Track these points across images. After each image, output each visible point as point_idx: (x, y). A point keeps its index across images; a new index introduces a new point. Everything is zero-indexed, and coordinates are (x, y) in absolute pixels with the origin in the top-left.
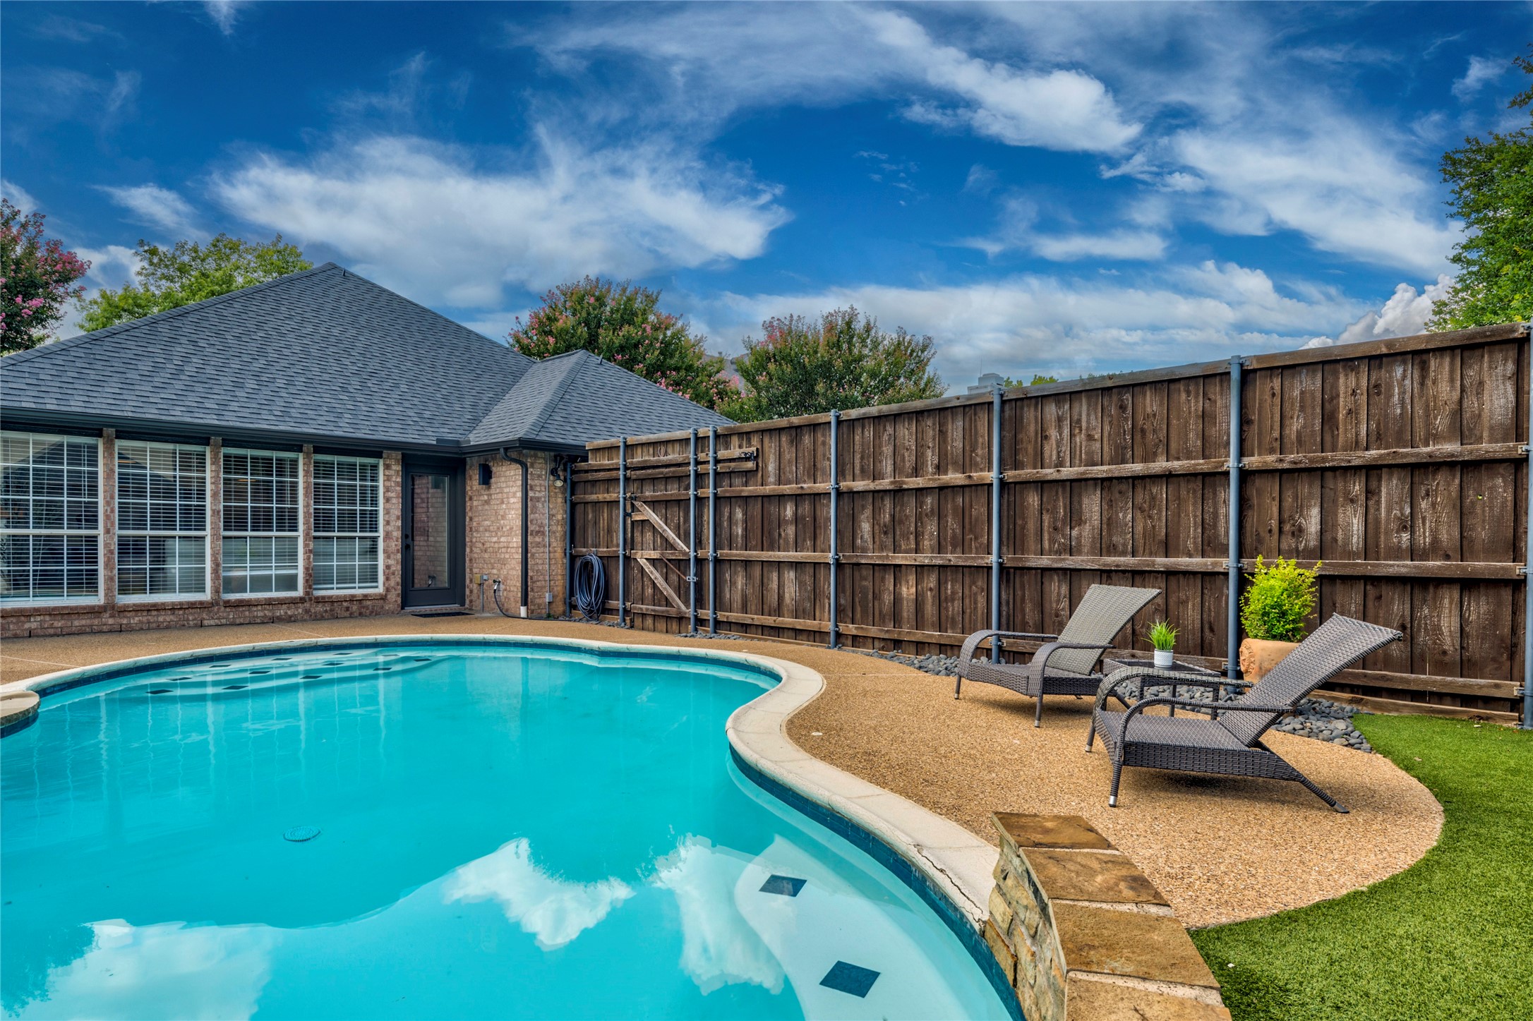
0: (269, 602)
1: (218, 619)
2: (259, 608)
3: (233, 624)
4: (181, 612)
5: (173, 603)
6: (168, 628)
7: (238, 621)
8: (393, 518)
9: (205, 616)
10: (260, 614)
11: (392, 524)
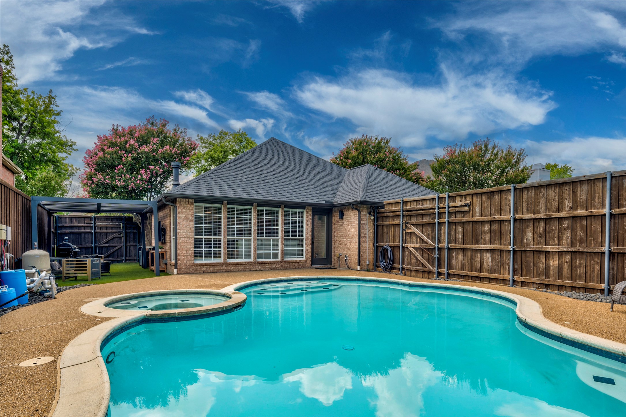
0: (271, 263)
1: (256, 268)
2: (268, 264)
3: (260, 270)
4: (245, 266)
5: (243, 262)
6: (241, 271)
7: (261, 269)
8: (309, 232)
9: (252, 267)
10: (268, 267)
11: (309, 234)
